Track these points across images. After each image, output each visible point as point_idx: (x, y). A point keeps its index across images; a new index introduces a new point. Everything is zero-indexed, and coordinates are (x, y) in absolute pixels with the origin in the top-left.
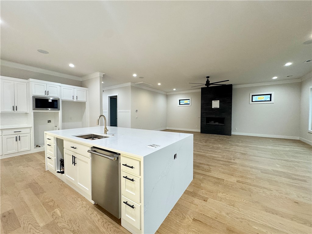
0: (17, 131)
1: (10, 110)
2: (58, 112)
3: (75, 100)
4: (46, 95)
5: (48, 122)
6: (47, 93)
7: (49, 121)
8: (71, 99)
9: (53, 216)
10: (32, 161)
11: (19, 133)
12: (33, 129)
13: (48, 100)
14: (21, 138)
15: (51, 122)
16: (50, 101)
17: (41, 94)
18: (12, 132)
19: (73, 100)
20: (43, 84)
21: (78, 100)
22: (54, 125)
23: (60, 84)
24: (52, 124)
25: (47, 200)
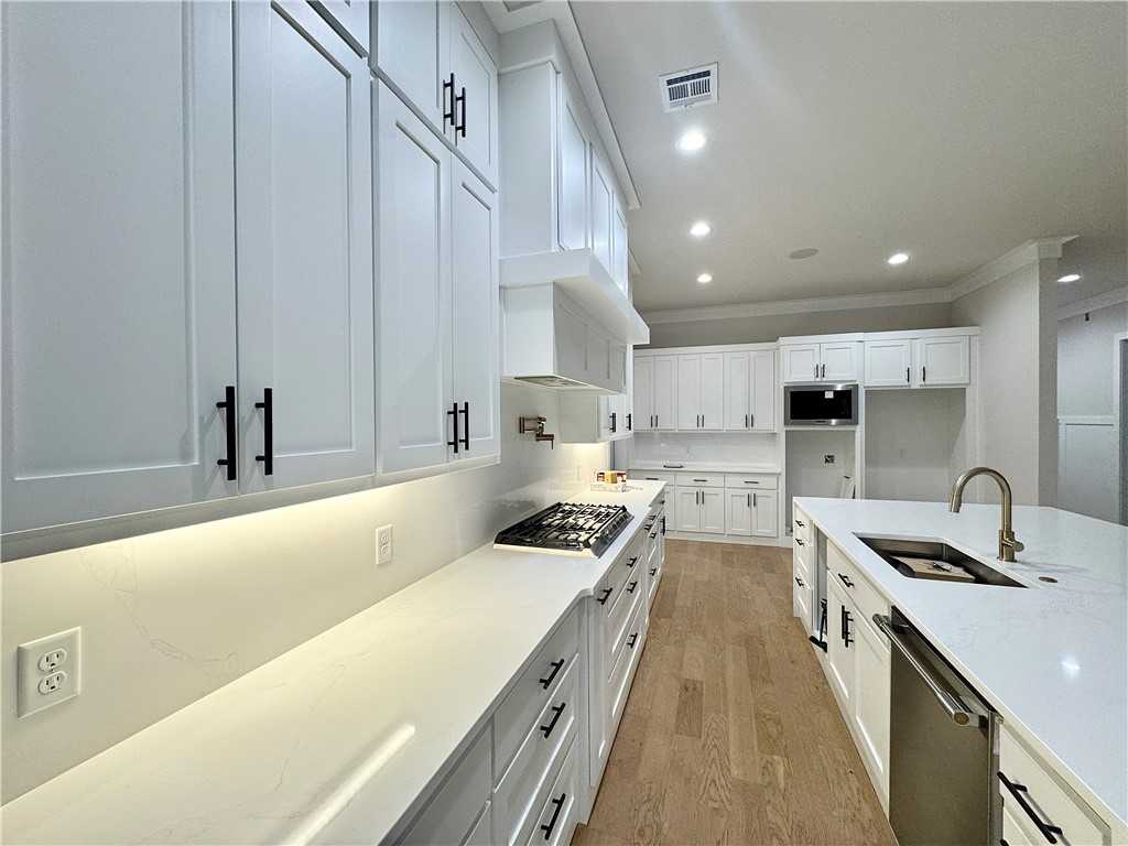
0: (752, 480)
1: (741, 425)
2: (854, 432)
3: (917, 383)
4: (818, 380)
5: (827, 461)
6: (821, 370)
7: (829, 459)
8: (901, 381)
9: (766, 771)
10: (774, 571)
11: (754, 486)
12: (783, 478)
13: (823, 393)
14: (759, 500)
15: (836, 461)
16: (829, 395)
17: (804, 376)
18: (740, 481)
19: (907, 383)
20: (809, 347)
21: (927, 382)
22: (843, 473)
23: (860, 336)
24: (836, 469)
25: (769, 711)
